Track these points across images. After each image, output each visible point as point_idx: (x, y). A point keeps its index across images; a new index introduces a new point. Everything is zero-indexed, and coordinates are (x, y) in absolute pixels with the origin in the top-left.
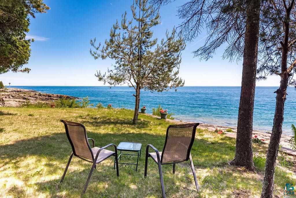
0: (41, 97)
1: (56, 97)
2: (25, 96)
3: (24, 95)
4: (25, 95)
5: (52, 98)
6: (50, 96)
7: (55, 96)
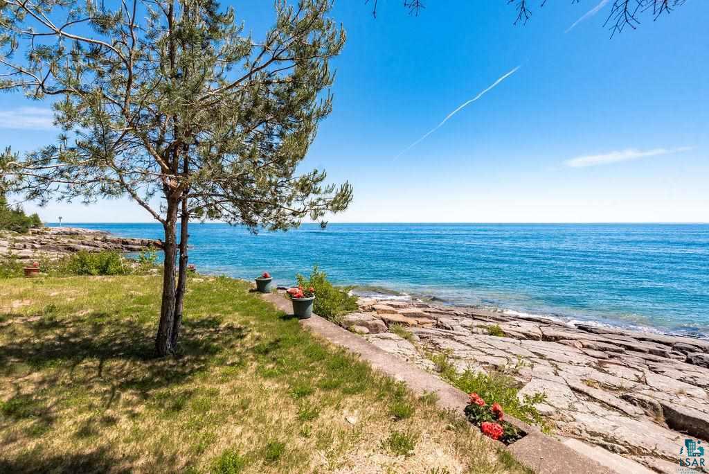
0: (105, 245)
1: (138, 244)
2: (71, 242)
3: (69, 241)
4: (71, 240)
5: (130, 246)
6: (127, 243)
7: (136, 242)
